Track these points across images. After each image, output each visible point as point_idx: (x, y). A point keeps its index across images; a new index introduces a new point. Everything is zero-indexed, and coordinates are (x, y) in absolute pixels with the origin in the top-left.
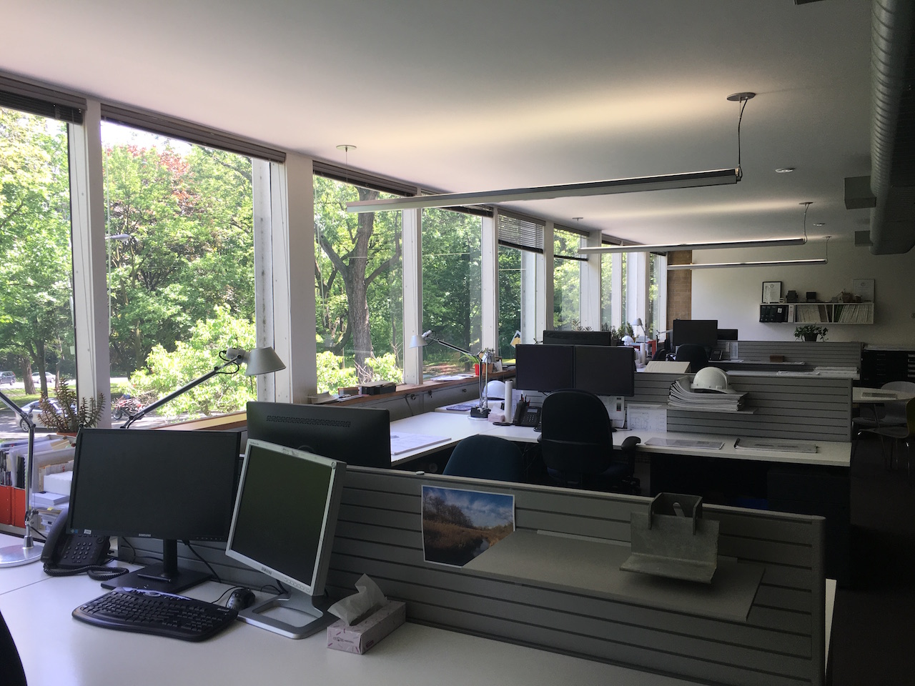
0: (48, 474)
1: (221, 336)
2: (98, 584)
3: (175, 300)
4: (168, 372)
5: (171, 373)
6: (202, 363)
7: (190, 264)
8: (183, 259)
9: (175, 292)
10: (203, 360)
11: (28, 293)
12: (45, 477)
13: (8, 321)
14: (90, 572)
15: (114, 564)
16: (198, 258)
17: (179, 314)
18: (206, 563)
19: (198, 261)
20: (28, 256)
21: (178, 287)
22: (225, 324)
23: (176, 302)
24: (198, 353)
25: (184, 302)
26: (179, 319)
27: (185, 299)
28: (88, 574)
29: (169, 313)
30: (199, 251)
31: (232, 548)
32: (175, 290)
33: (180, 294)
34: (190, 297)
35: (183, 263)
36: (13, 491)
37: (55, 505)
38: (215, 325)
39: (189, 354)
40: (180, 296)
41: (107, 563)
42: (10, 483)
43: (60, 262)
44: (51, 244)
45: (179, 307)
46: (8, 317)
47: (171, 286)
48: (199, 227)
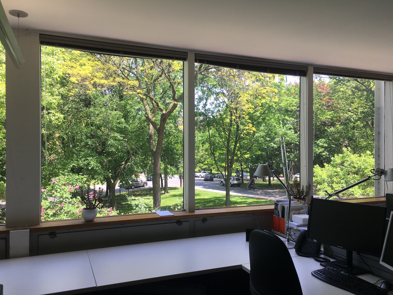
0: (294, 214)
1: (345, 162)
2: (319, 263)
3: (322, 146)
4: (321, 176)
5: (322, 177)
6: (336, 174)
7: (329, 130)
8: (326, 128)
9: (322, 142)
10: (336, 172)
11: (267, 143)
12: (293, 215)
13: (259, 154)
14: (314, 257)
15: (322, 256)
16: (332, 127)
17: (323, 152)
18: (368, 265)
19: (332, 129)
20: (267, 129)
21: (323, 140)
22: (347, 156)
23: (322, 147)
24: (335, 169)
25: (326, 147)
26: (323, 154)
27: (326, 145)
28: (313, 258)
29: (319, 151)
30: (333, 124)
31: (383, 261)
32: (322, 141)
33: (324, 143)
34: (328, 144)
35: (326, 130)
36: (280, 219)
37: (297, 227)
38: (343, 157)
39: (330, 169)
40: (324, 144)
41: (320, 255)
42: (279, 216)
43: (278, 131)
44: (275, 124)
45: (323, 149)
46: (259, 152)
47: (320, 140)
48: (333, 114)
